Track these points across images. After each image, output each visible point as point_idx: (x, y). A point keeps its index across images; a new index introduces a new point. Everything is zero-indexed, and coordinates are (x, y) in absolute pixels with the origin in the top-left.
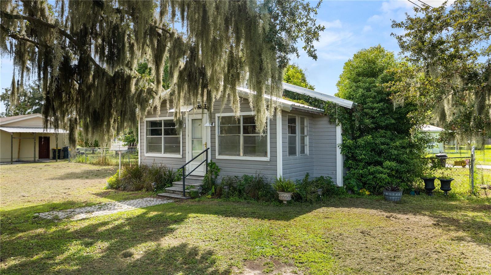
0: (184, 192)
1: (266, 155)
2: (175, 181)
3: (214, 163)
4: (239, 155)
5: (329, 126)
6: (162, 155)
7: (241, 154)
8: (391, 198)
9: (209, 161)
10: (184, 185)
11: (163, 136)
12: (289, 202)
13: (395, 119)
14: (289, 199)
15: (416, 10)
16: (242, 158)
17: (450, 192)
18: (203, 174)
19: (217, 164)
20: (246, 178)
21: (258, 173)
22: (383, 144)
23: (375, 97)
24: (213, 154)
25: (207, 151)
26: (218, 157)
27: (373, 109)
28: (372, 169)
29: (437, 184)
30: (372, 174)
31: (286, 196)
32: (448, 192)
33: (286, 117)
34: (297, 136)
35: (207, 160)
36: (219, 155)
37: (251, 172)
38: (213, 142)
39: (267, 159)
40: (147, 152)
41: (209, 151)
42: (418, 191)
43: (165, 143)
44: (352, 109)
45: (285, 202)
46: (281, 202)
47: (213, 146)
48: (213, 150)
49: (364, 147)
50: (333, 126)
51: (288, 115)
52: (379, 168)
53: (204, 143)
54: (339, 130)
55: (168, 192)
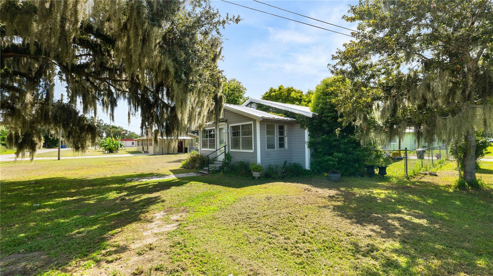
0: (209, 170)
1: (252, 149)
2: (210, 164)
3: (229, 154)
4: (240, 149)
5: (301, 130)
6: (208, 149)
8: (331, 178)
9: (227, 152)
11: (208, 139)
12: (259, 178)
18: (223, 160)
19: (231, 154)
23: (329, 109)
24: (228, 149)
25: (225, 146)
26: (231, 150)
27: (328, 117)
31: (256, 174)
32: (384, 175)
33: (265, 124)
34: (275, 137)
35: (225, 152)
36: (231, 149)
37: (247, 159)
38: (228, 142)
39: (252, 151)
40: (202, 148)
41: (227, 147)
43: (209, 142)
44: (313, 118)
45: (256, 178)
46: (254, 177)
47: (228, 144)
48: (229, 146)
50: (303, 130)
51: (267, 124)
53: (224, 142)
54: (307, 133)
55: (204, 170)
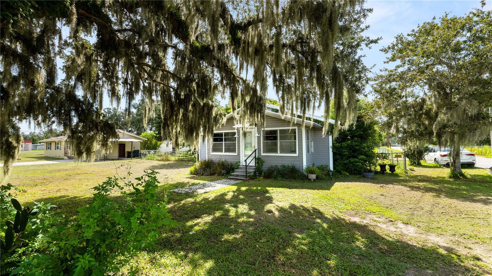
0: (246, 175)
1: (295, 153)
2: (235, 169)
3: (260, 158)
4: (277, 153)
6: (223, 153)
7: (279, 152)
10: (246, 171)
11: (224, 142)
12: (315, 180)
13: (362, 132)
14: (315, 178)
15: (381, 70)
16: (279, 154)
17: (394, 172)
18: (254, 165)
19: (262, 159)
20: (284, 166)
21: (292, 163)
22: (357, 146)
24: (259, 153)
25: (255, 151)
26: (262, 154)
28: (352, 160)
29: (387, 168)
30: (352, 163)
31: (312, 177)
35: (256, 156)
36: (263, 153)
37: (288, 163)
38: (259, 145)
39: (297, 155)
40: (212, 152)
41: (257, 150)
42: (376, 173)
43: (225, 146)
45: (313, 180)
46: (310, 180)
47: (259, 148)
49: (346, 148)
50: (327, 135)
51: (307, 129)
52: (356, 159)
53: (253, 146)
55: (234, 175)
